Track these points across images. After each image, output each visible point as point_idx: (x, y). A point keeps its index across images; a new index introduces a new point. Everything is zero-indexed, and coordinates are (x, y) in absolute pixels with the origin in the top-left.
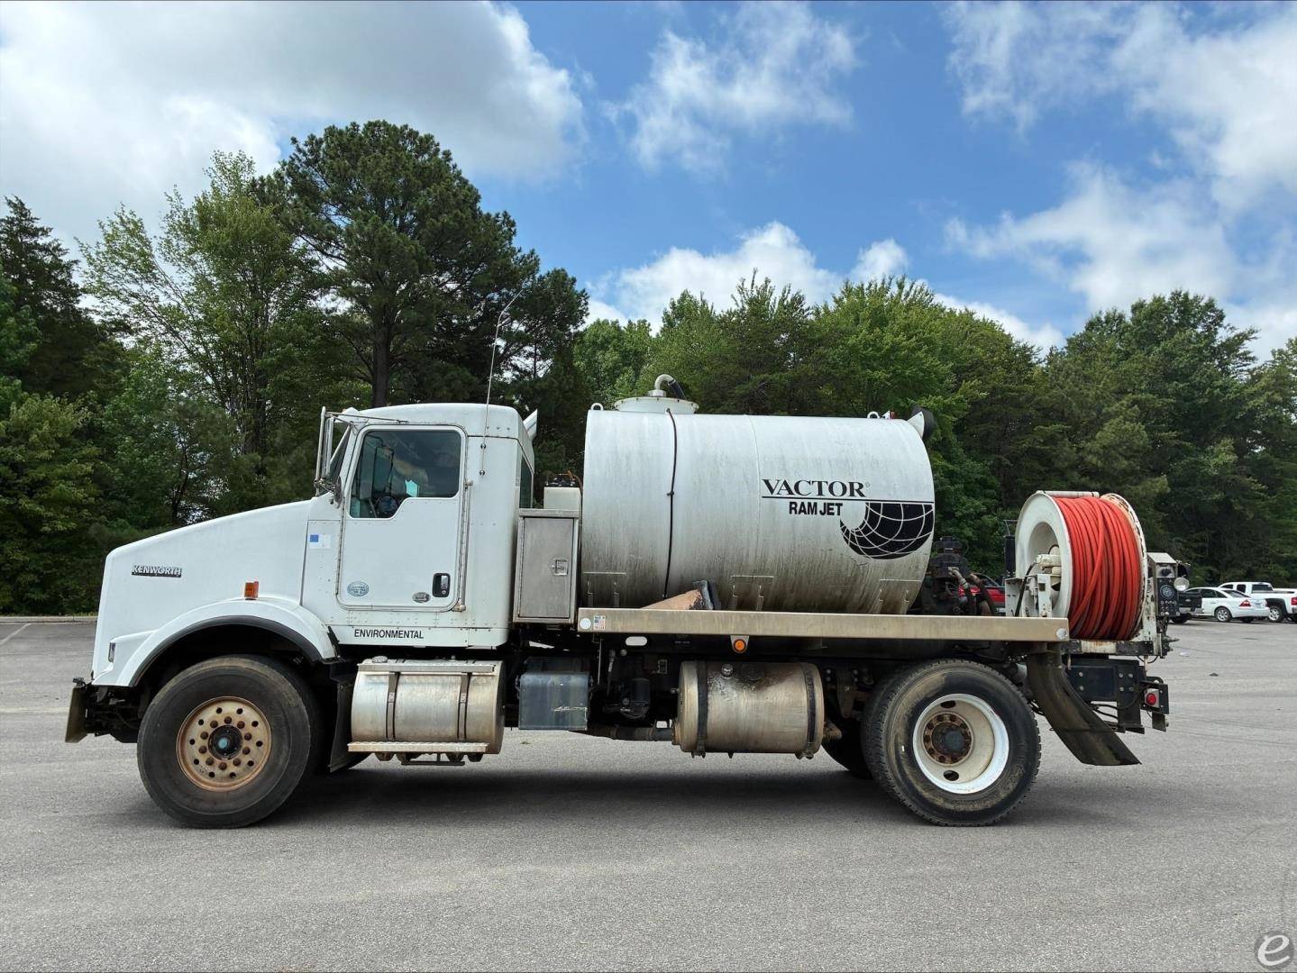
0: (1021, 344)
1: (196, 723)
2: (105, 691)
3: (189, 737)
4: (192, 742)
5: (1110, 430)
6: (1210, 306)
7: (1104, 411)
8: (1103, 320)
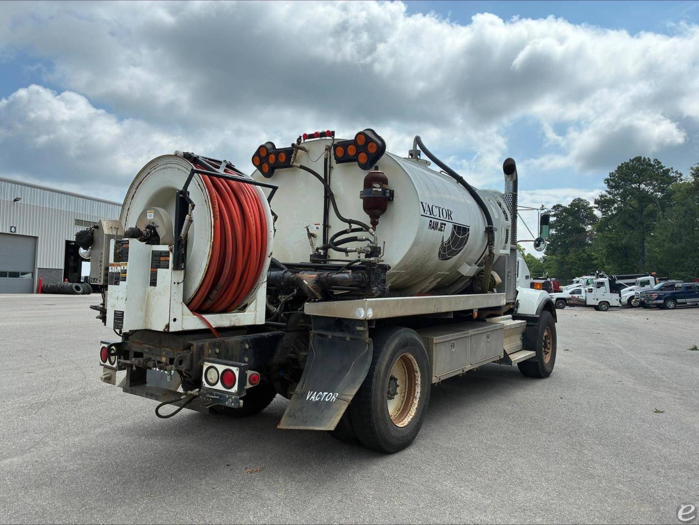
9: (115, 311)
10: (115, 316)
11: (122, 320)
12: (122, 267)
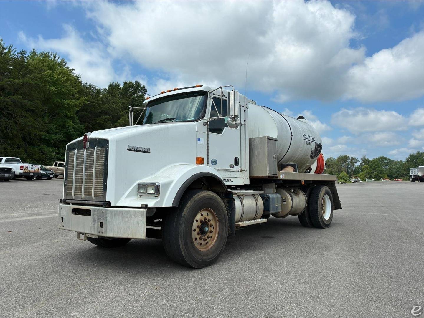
0: (97, 88)
1: (195, 222)
2: (155, 210)
3: (193, 228)
4: (194, 230)
5: (123, 120)
6: (144, 87)
7: (119, 114)
8: (114, 85)
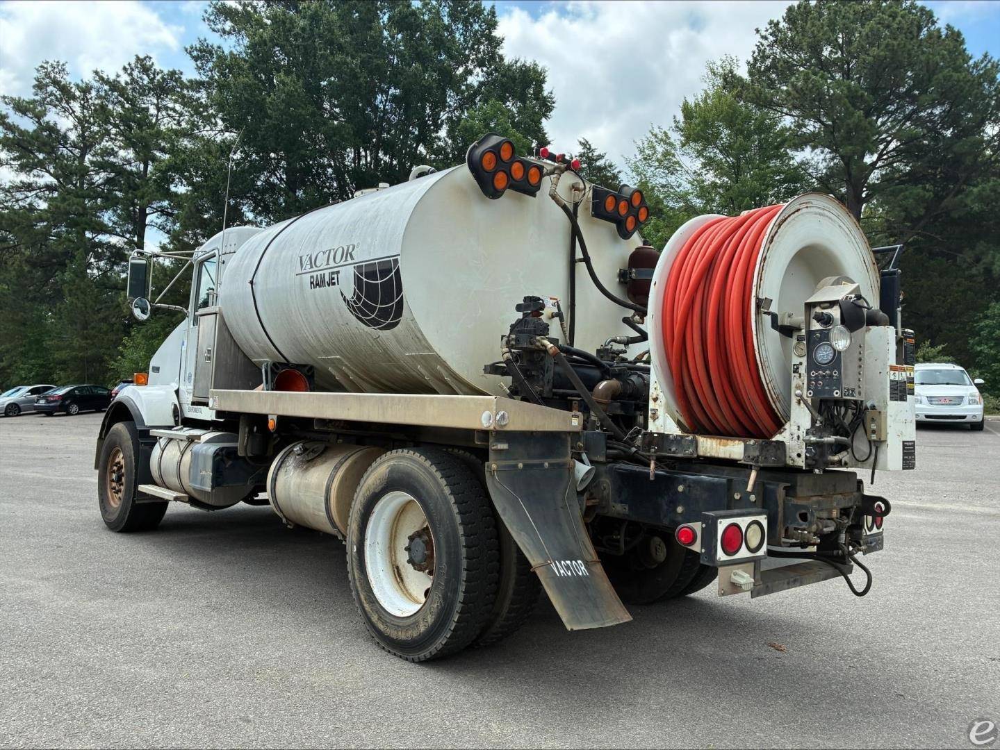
9: (904, 442)
10: (904, 449)
11: (913, 454)
12: (908, 373)
